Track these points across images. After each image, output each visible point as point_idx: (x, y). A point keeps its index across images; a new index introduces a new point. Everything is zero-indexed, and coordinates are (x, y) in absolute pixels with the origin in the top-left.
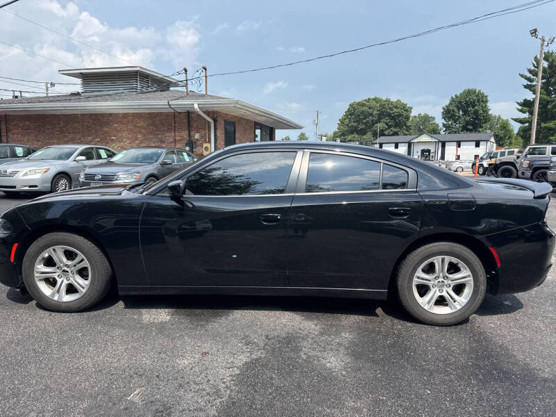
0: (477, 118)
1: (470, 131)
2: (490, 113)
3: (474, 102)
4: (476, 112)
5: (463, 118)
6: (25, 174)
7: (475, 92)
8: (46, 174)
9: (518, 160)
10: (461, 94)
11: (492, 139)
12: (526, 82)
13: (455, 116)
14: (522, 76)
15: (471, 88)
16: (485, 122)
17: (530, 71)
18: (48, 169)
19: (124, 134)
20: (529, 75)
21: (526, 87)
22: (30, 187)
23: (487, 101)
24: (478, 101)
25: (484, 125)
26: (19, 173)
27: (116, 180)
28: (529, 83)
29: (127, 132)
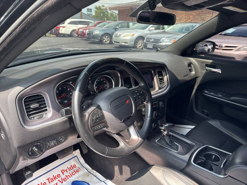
6: (124, 36)
8: (133, 37)
18: (134, 34)
19: (183, 16)
22: (125, 43)
26: (121, 36)
27: (161, 42)
29: (185, 15)
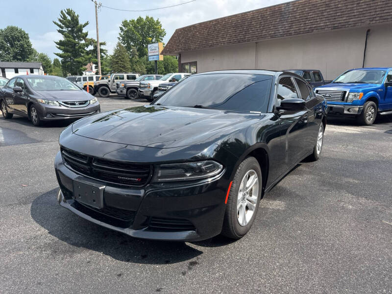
0: (23, 51)
1: (20, 60)
2: (32, 47)
3: (19, 38)
4: (22, 46)
5: (12, 50)
7: (17, 29)
9: (109, 83)
10: (6, 30)
11: (41, 68)
12: (59, 28)
13: (5, 47)
14: (55, 23)
15: (13, 26)
16: (30, 54)
17: (60, 21)
20: (60, 23)
21: (59, 31)
23: (28, 38)
24: (22, 37)
25: (29, 56)
28: (61, 29)
